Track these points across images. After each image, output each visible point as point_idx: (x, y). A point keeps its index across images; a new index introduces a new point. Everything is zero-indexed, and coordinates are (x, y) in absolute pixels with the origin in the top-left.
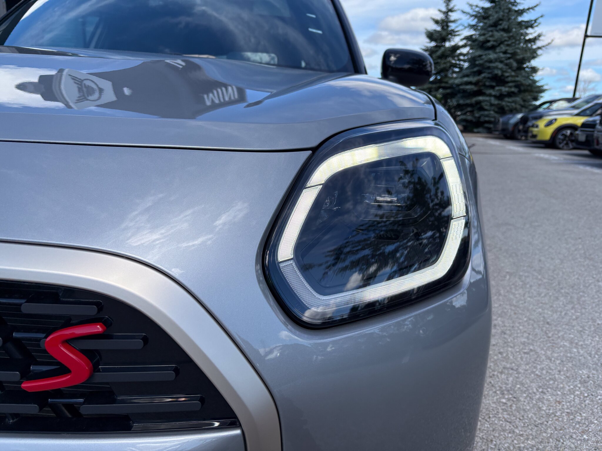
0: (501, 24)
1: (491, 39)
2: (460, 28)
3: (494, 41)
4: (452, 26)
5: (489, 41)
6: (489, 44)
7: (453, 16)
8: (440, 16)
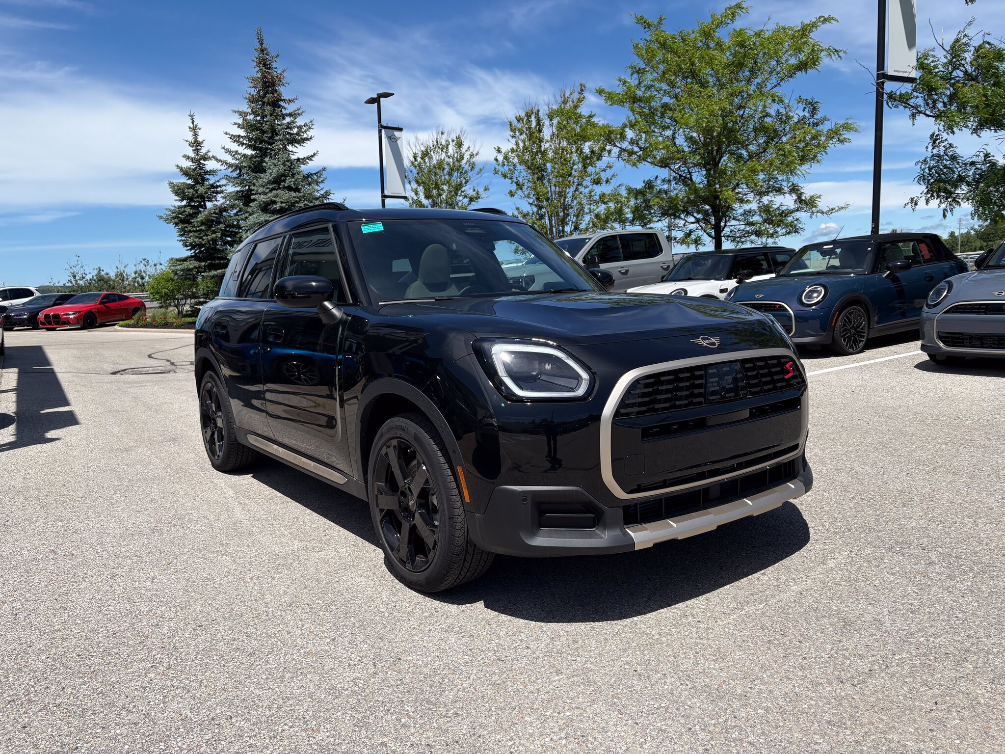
0: (284, 181)
1: (277, 200)
2: (223, 182)
3: (282, 202)
4: (212, 180)
5: (275, 202)
6: (277, 206)
7: (210, 165)
8: (187, 164)
